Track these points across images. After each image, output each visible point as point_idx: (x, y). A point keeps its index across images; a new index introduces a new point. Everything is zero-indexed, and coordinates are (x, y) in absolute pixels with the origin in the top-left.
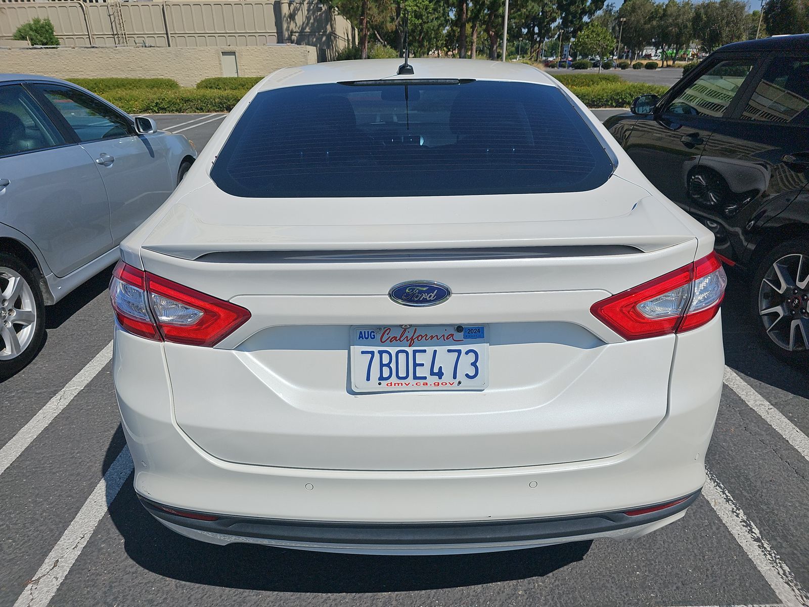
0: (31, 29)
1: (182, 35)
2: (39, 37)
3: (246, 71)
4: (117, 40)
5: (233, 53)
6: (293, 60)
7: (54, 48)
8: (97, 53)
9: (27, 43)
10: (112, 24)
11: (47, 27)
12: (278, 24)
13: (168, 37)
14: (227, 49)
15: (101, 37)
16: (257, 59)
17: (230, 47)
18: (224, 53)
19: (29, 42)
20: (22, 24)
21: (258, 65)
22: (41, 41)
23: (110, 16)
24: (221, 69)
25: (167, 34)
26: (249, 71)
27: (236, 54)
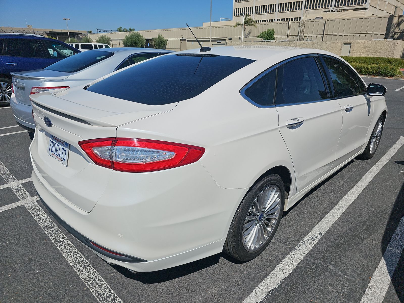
0: (266, 34)
1: (330, 35)
2: (267, 37)
3: (354, 53)
4: (299, 38)
5: (350, 44)
6: (386, 48)
7: (269, 41)
8: (284, 44)
9: (261, 39)
10: (299, 30)
11: (272, 32)
12: (388, 28)
13: (323, 36)
14: (348, 41)
15: (292, 36)
16: (363, 47)
17: (351, 40)
18: (345, 44)
19: (262, 39)
20: (263, 31)
21: (362, 50)
22: (268, 38)
23: (299, 27)
24: (341, 52)
25: (323, 35)
26: (356, 53)
27: (352, 44)
